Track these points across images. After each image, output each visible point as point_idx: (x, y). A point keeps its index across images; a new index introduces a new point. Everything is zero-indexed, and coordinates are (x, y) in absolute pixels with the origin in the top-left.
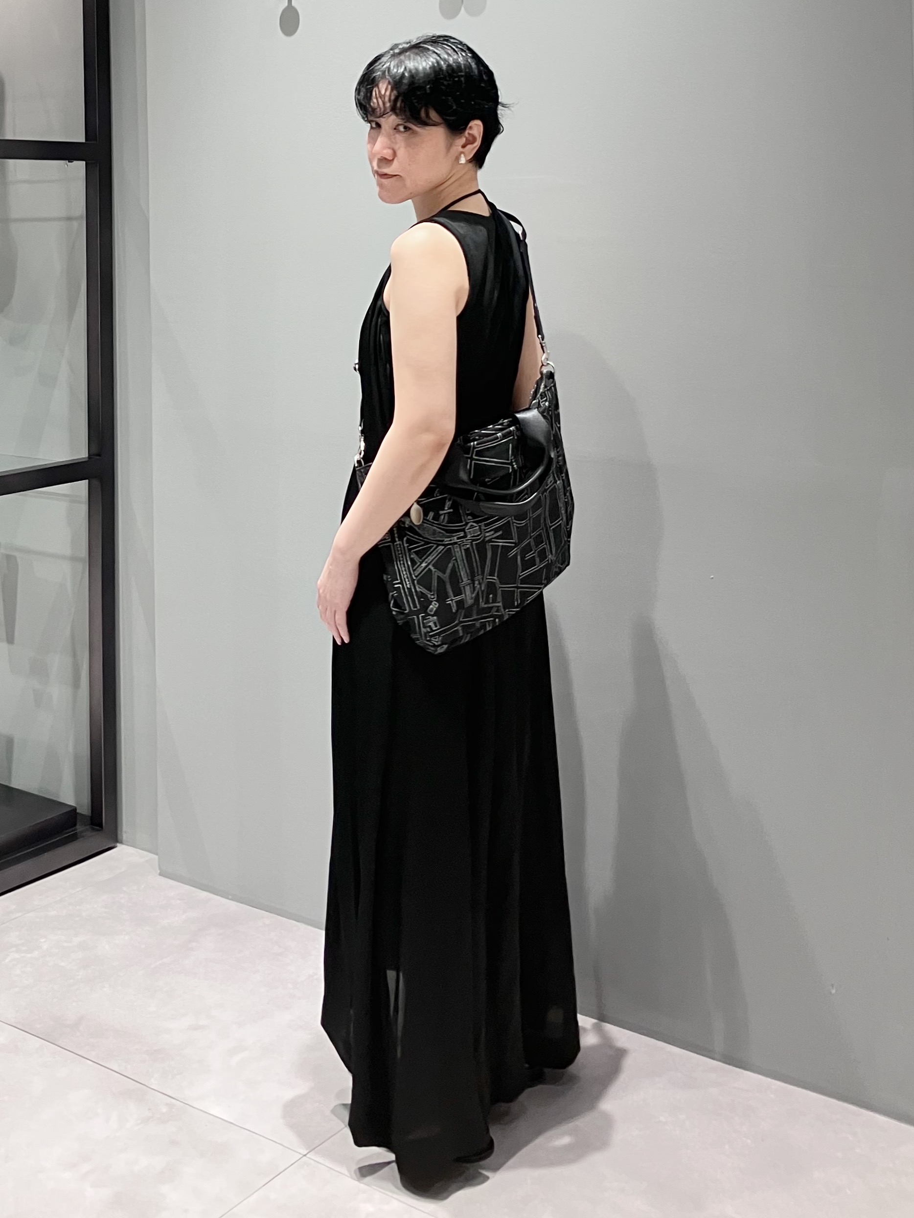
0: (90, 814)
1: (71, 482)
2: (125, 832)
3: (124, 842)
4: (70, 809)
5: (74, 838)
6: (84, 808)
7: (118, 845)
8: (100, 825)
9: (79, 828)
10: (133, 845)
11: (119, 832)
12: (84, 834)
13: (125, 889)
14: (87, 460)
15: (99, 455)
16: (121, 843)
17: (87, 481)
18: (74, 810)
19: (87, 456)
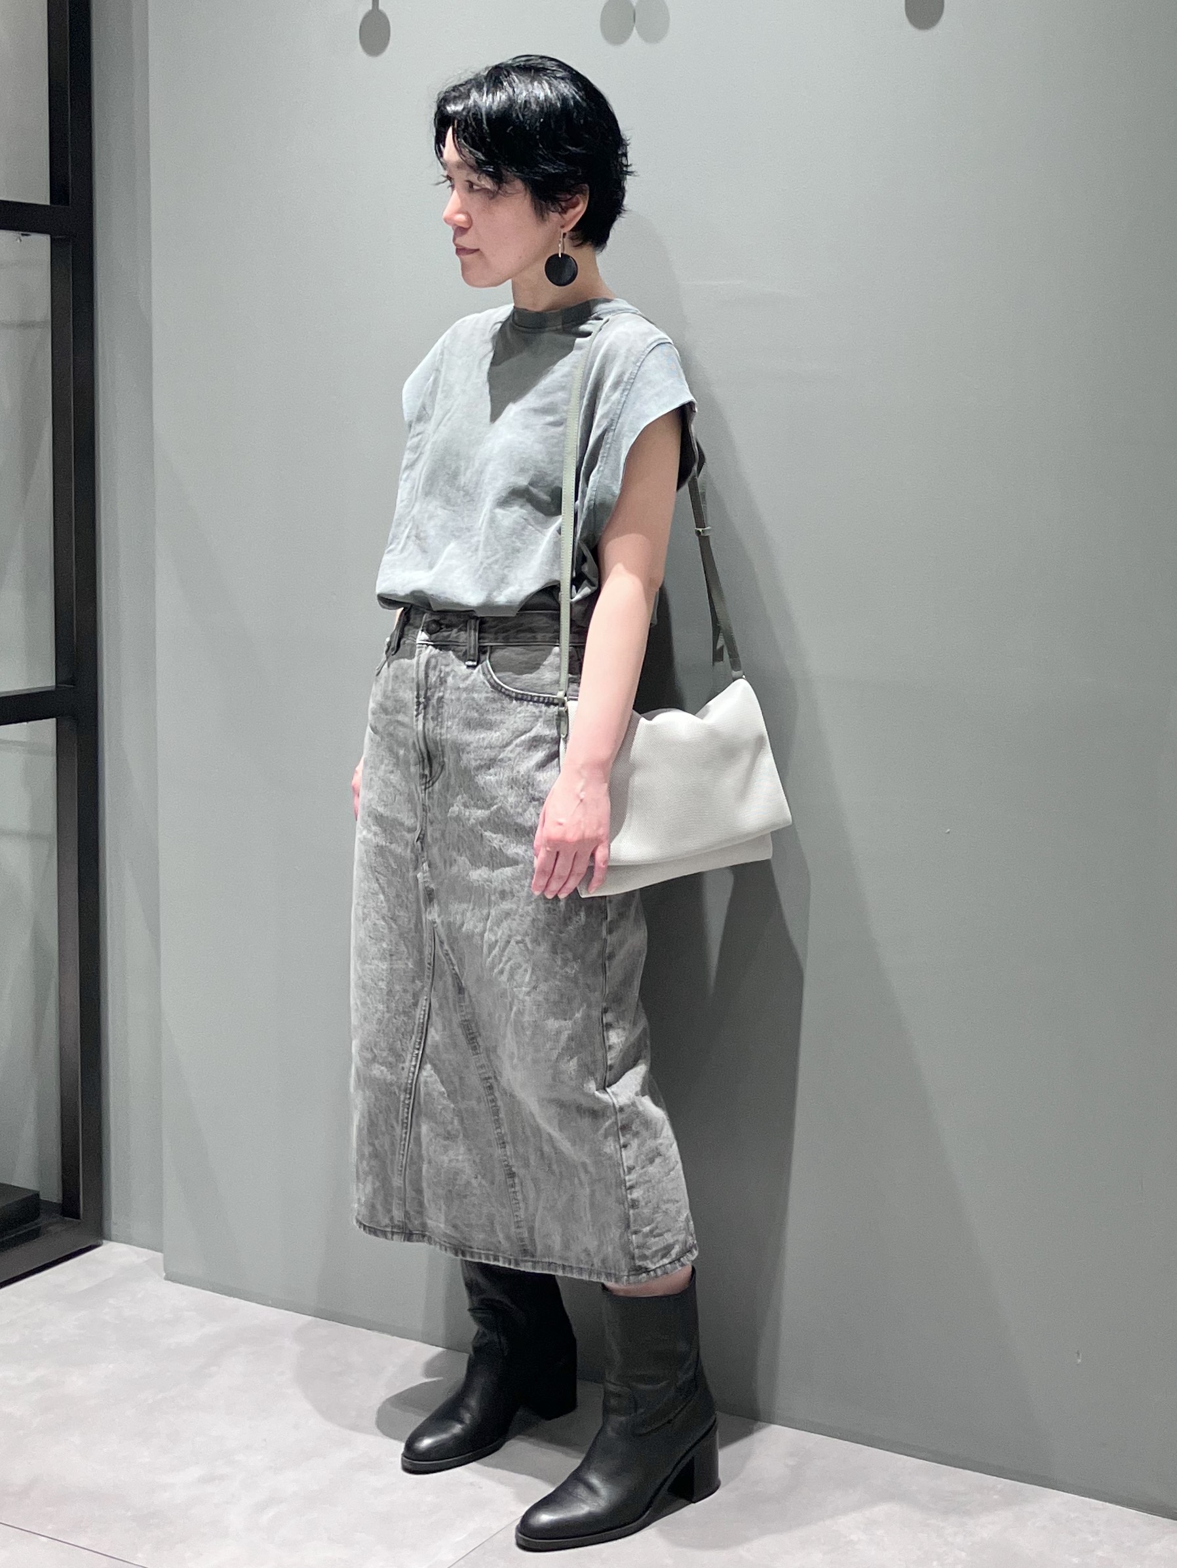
0: (61, 1202)
1: (27, 721)
2: (116, 1224)
3: (113, 1238)
4: (30, 1195)
5: (35, 1234)
6: (52, 1193)
7: (104, 1241)
8: (76, 1215)
9: (43, 1220)
10: (128, 1241)
11: (106, 1224)
12: (50, 1228)
13: (111, 1301)
14: (53, 689)
15: (72, 682)
16: (110, 1240)
17: (54, 719)
18: (37, 1195)
19: (54, 684)
